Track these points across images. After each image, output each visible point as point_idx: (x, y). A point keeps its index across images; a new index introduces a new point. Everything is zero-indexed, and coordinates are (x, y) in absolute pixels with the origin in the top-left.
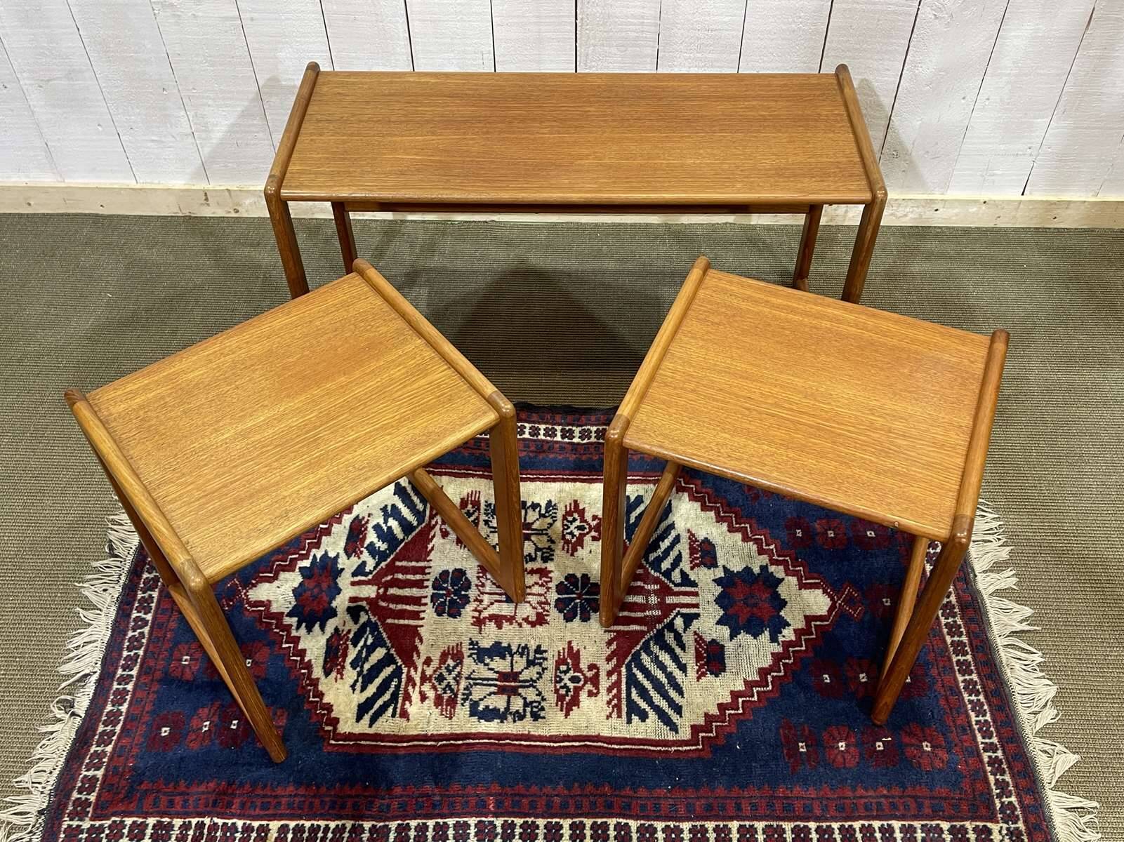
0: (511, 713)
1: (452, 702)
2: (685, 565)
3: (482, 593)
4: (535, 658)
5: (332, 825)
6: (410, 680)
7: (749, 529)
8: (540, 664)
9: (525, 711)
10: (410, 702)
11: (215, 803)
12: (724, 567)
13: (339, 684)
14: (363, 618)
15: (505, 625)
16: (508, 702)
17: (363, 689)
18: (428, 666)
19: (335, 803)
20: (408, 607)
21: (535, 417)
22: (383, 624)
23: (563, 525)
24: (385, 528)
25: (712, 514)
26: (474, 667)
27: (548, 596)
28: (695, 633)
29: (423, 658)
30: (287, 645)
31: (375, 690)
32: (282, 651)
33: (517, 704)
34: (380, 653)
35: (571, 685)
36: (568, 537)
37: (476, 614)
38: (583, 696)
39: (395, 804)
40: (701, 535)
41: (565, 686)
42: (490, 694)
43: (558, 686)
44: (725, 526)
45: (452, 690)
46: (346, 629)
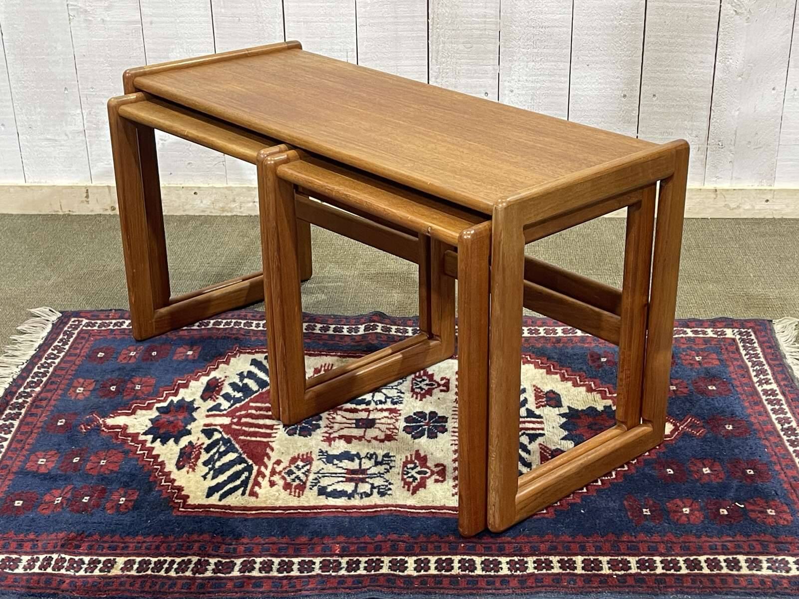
0: (358, 494)
1: (302, 487)
2: (531, 405)
3: (333, 423)
4: (383, 460)
5: (178, 560)
6: (260, 473)
7: (593, 385)
8: (388, 464)
9: (372, 491)
10: (260, 487)
11: (62, 546)
12: (569, 407)
13: (191, 474)
14: (217, 436)
15: (354, 441)
16: (356, 487)
17: (213, 478)
18: (279, 464)
19: (183, 546)
20: (260, 430)
21: (387, 321)
22: (235, 439)
23: (412, 384)
24: (241, 384)
25: (558, 376)
26: (323, 466)
27: (397, 425)
28: (540, 444)
29: (273, 460)
30: (142, 452)
31: (226, 478)
32: (136, 456)
33: (365, 488)
34: (231, 456)
35: (418, 476)
36: (418, 390)
37: (327, 435)
38: (430, 482)
39: (242, 548)
40: (546, 389)
41: (412, 476)
42: (338, 482)
43: (405, 477)
44: (570, 384)
45: (301, 480)
46: (199, 443)
